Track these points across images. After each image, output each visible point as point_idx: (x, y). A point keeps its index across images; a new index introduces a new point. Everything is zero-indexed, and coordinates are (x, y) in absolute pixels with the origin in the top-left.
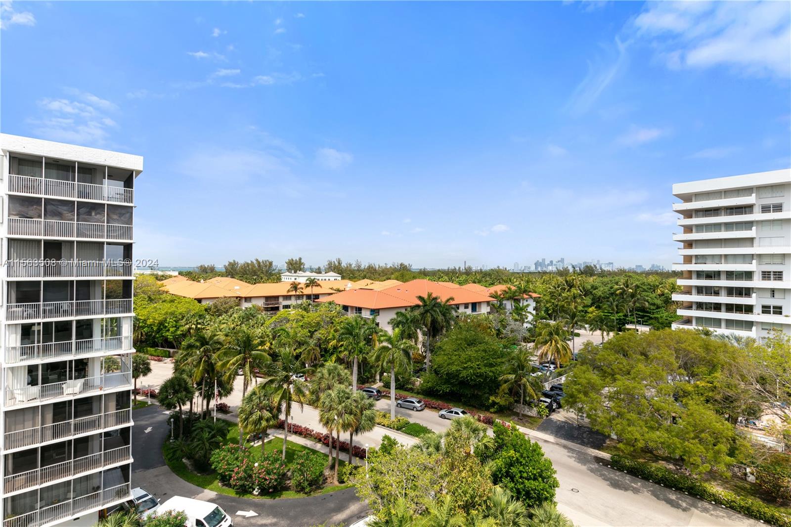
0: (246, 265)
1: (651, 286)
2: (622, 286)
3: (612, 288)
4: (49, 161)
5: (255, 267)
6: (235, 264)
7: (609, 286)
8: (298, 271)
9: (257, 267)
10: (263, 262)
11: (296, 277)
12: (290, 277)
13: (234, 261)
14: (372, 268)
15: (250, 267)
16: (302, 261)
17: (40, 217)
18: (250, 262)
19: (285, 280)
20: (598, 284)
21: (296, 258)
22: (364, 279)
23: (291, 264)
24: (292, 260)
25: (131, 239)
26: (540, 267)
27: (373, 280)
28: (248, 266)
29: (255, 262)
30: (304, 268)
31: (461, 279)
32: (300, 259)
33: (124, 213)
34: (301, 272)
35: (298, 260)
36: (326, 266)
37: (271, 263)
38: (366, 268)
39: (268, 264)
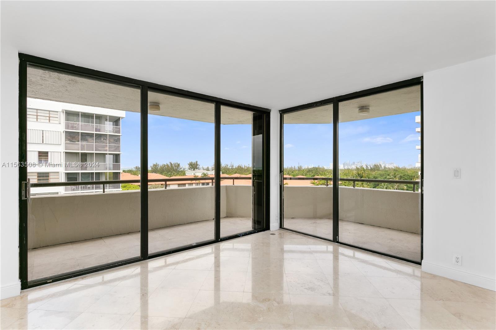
0: (164, 166)
1: (410, 176)
2: (392, 177)
3: (386, 178)
4: (82, 114)
5: (169, 167)
6: (157, 165)
7: (384, 176)
8: (196, 169)
9: (170, 167)
10: (174, 164)
11: (194, 173)
12: (191, 173)
13: (157, 163)
14: (240, 167)
15: (166, 166)
16: (198, 163)
17: (78, 141)
18: (166, 164)
19: (188, 175)
20: (377, 176)
21: (194, 161)
22: (235, 173)
23: (191, 165)
24: (192, 163)
25: (120, 152)
26: (346, 166)
27: (241, 174)
28: (165, 166)
29: (169, 164)
30: (199, 167)
31: (294, 173)
32: (197, 162)
33: (116, 139)
34: (197, 170)
35: (195, 162)
36: (212, 166)
37: (179, 165)
38: (237, 167)
39: (177, 165)
